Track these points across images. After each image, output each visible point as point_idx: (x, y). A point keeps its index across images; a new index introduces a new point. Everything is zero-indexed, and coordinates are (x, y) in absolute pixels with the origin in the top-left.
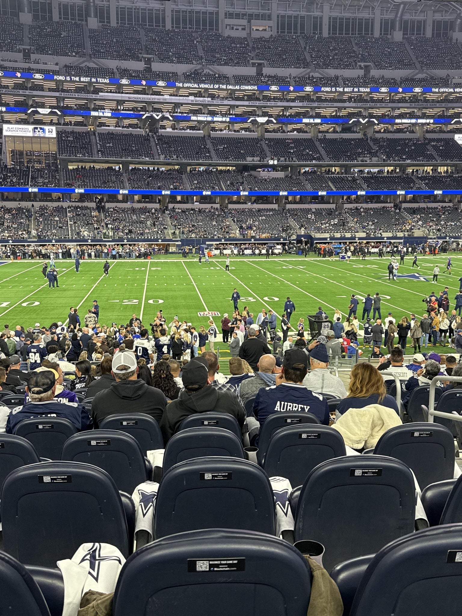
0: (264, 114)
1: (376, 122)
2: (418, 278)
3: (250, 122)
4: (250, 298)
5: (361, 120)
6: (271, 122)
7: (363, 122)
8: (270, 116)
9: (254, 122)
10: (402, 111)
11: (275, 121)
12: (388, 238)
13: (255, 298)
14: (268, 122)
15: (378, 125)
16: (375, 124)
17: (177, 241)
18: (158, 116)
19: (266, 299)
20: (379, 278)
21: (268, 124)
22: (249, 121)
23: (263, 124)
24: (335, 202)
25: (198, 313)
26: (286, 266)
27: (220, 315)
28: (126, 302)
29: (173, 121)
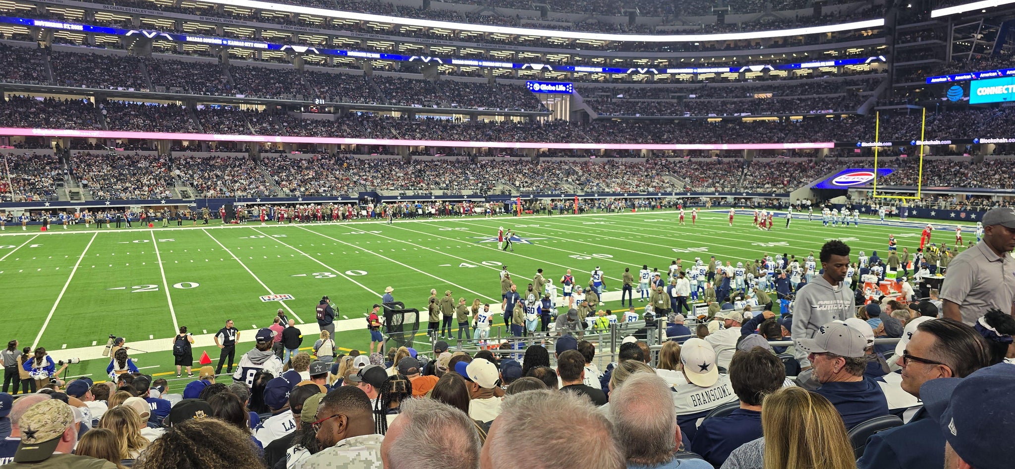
0: (302, 43)
1: (441, 62)
2: (519, 240)
3: (284, 51)
4: (326, 274)
5: (423, 58)
6: (313, 52)
7: (426, 61)
8: (312, 45)
9: (290, 51)
10: (468, 51)
11: (317, 52)
12: (469, 196)
13: (333, 273)
14: (309, 52)
15: (442, 65)
16: (439, 64)
17: (190, 202)
18: (150, 34)
19: (349, 273)
20: (478, 242)
21: (307, 55)
22: (283, 49)
23: (301, 54)
24: (400, 152)
25: (260, 298)
26: (355, 231)
27: (293, 298)
28: (137, 289)
29: (173, 42)
